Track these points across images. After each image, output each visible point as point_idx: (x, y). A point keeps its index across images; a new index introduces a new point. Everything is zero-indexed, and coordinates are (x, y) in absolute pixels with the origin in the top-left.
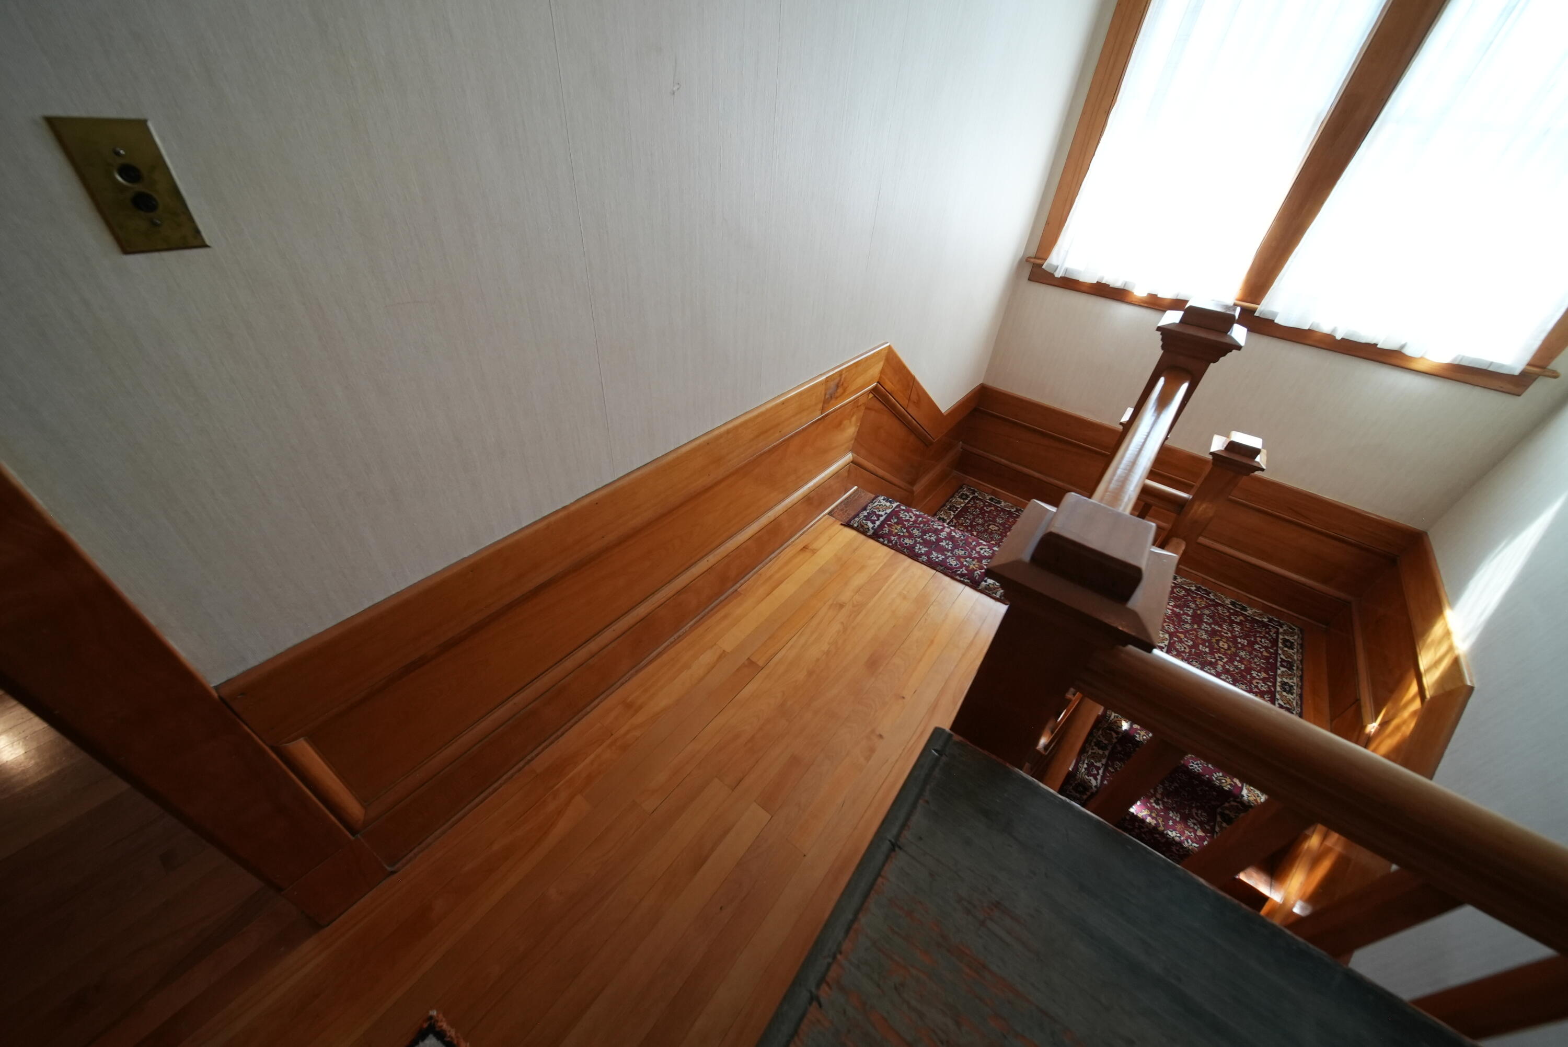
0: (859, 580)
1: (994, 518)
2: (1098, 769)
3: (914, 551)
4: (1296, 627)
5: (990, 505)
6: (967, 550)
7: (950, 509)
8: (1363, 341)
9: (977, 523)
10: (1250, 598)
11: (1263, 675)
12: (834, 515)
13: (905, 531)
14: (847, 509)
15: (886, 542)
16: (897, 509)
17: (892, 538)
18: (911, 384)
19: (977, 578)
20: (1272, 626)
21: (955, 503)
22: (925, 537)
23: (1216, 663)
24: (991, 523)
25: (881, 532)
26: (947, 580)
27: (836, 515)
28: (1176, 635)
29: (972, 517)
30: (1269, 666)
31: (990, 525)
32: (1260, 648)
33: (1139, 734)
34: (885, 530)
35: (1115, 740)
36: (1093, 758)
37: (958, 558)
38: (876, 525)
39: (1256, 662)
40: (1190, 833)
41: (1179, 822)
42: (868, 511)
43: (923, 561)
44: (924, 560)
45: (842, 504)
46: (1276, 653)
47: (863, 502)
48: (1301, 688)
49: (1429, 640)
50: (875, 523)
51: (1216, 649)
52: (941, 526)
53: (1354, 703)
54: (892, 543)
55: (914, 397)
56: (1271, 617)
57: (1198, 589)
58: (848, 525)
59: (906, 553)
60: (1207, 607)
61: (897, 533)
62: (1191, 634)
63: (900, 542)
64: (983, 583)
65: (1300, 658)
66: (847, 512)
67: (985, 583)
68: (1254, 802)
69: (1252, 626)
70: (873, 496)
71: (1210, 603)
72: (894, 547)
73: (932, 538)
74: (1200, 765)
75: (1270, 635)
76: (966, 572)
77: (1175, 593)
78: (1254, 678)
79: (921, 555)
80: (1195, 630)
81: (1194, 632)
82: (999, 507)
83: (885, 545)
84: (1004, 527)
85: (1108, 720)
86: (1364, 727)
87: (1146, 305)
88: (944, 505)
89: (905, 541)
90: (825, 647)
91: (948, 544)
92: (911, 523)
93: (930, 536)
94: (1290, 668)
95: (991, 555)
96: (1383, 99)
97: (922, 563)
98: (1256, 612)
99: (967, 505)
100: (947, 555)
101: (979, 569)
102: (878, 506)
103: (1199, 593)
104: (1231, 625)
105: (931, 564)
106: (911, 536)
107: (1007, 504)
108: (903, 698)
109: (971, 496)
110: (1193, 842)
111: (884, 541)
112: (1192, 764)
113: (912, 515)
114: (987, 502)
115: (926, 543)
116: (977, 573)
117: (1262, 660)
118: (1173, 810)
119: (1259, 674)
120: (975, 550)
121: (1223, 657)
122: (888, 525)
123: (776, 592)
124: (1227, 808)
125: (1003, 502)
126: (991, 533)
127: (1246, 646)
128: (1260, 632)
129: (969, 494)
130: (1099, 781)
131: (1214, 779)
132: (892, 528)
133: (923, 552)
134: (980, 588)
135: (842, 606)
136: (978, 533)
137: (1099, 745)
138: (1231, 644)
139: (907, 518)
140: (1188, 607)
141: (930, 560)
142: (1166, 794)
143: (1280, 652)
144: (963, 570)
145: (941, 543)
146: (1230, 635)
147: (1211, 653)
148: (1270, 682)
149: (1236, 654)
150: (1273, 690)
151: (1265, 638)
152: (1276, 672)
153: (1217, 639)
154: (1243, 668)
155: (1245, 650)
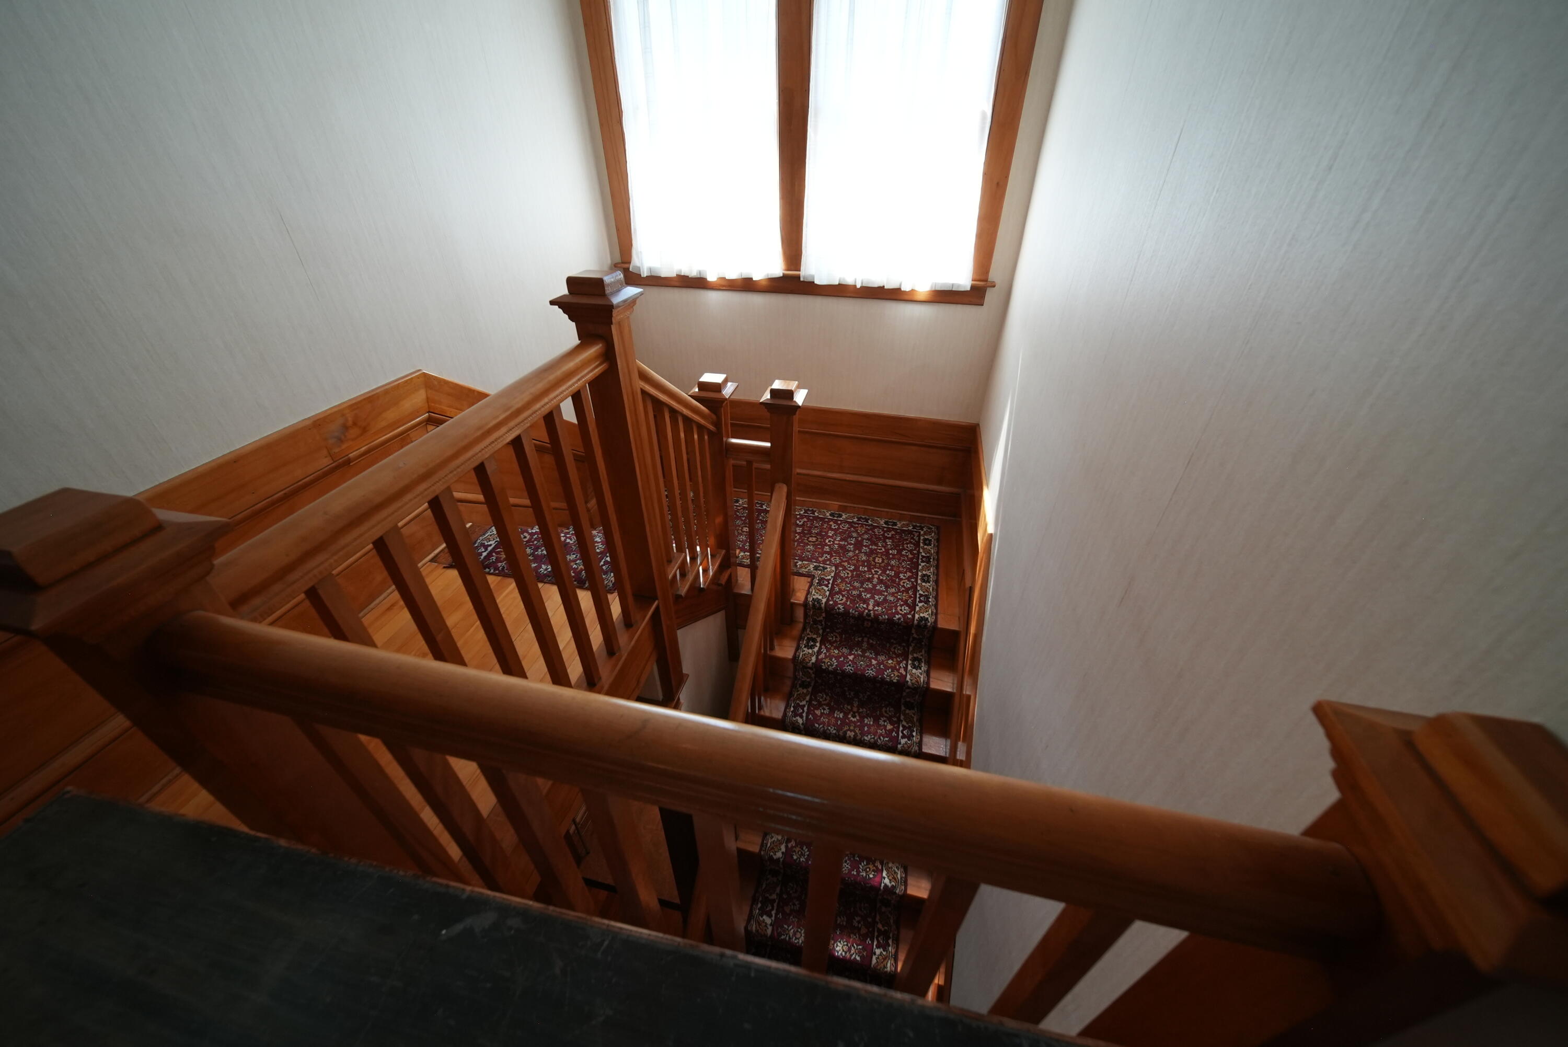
4: (933, 526)
8: (876, 286)
10: (901, 514)
11: (909, 574)
12: (438, 560)
20: (915, 531)
23: (873, 578)
28: (841, 565)
30: (913, 565)
32: (906, 553)
33: (824, 662)
34: (494, 559)
36: (798, 699)
39: (903, 566)
40: (882, 730)
46: (919, 552)
48: (936, 574)
51: (873, 565)
56: (914, 524)
57: (859, 519)
60: (866, 533)
62: (853, 560)
65: (935, 551)
68: (916, 683)
69: (901, 537)
71: (869, 528)
72: (501, 573)
74: (874, 670)
75: (914, 539)
77: (840, 529)
78: (902, 579)
80: (857, 555)
81: (855, 557)
85: (798, 660)
87: (724, 288)
94: (928, 562)
96: (806, 91)
98: (904, 524)
102: (489, 537)
104: (884, 541)
111: (490, 570)
112: (868, 672)
117: (908, 563)
118: (867, 716)
119: (905, 575)
121: (878, 570)
122: (497, 552)
127: (896, 555)
128: (907, 540)
130: (804, 718)
131: (885, 676)
137: (804, 685)
138: (884, 557)
140: (851, 537)
142: (862, 705)
143: (921, 551)
146: (883, 550)
147: (869, 570)
148: (914, 578)
149: (888, 564)
150: (915, 584)
151: (911, 543)
152: (918, 568)
153: (874, 556)
154: (893, 574)
155: (895, 559)
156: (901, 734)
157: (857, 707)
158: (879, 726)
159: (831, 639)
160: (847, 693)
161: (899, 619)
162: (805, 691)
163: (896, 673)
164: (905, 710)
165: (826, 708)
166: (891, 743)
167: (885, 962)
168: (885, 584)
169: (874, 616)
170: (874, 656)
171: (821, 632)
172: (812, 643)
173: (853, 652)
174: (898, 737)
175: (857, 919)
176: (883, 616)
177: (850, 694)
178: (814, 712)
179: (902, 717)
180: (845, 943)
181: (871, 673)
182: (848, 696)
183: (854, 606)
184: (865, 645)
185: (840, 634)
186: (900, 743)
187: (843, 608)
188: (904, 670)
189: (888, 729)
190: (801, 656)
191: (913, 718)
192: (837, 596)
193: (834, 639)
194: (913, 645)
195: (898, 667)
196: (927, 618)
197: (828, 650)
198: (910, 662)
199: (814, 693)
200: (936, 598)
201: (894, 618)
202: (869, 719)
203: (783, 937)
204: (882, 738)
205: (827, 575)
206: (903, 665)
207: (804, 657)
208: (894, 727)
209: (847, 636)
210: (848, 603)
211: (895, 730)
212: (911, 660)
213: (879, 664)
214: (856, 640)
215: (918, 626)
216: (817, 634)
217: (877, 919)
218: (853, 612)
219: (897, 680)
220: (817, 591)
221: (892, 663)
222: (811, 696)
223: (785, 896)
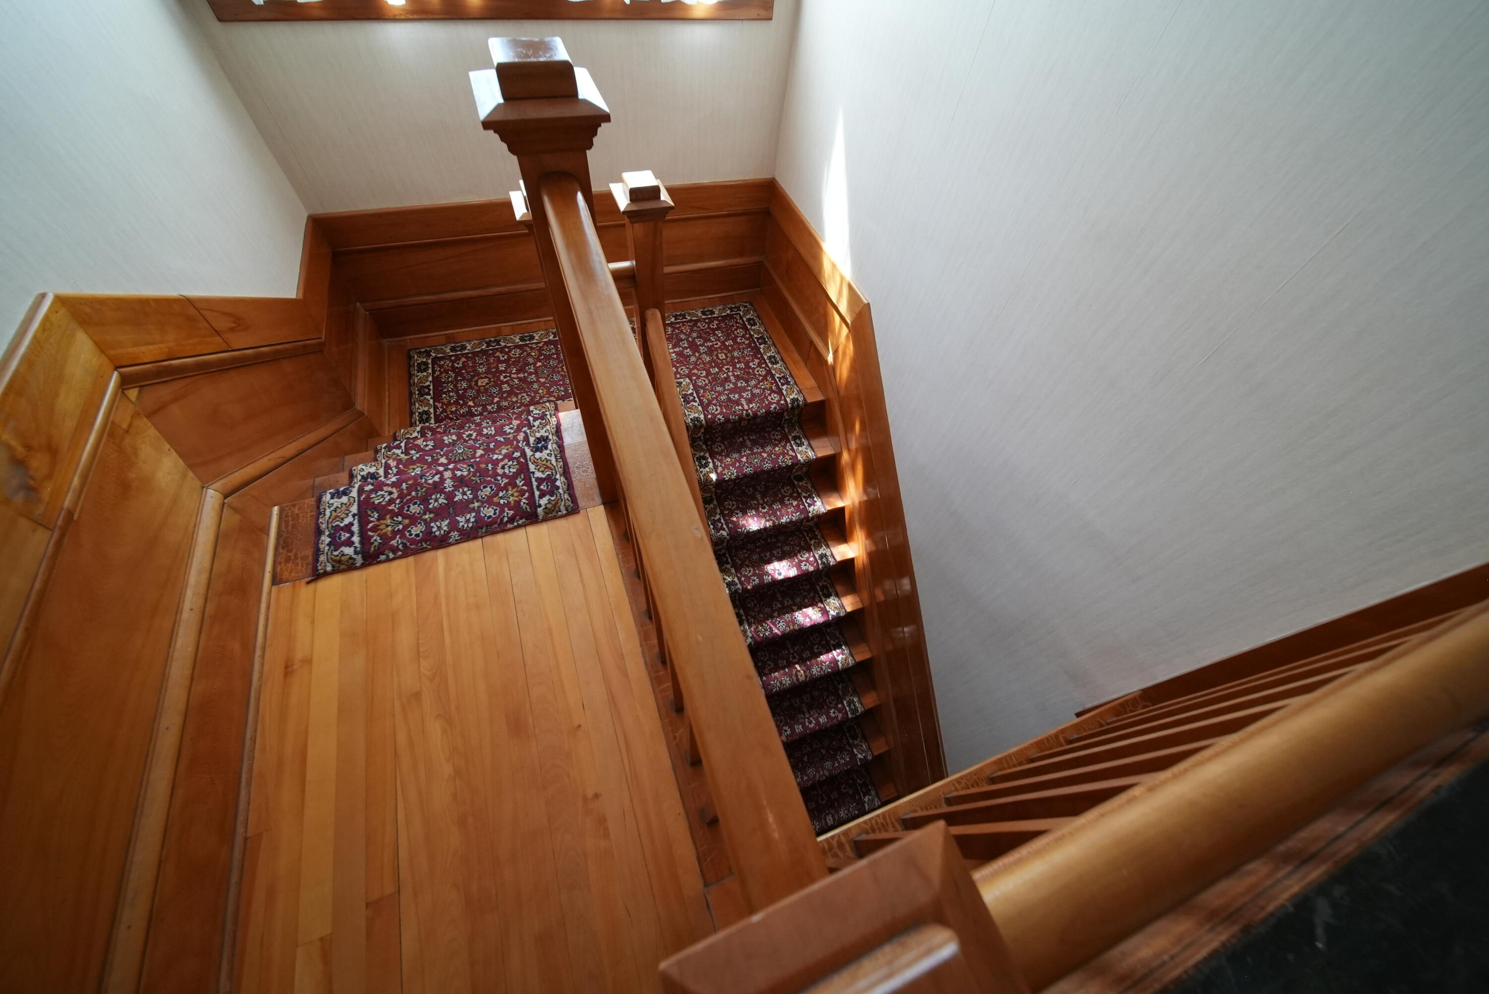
0: (405, 636)
1: (475, 371)
2: (719, 520)
3: (435, 536)
4: (746, 303)
5: (458, 358)
6: (490, 482)
7: (421, 394)
9: (463, 389)
10: (709, 299)
11: (757, 361)
12: (284, 577)
13: (400, 519)
14: (294, 551)
15: (391, 556)
16: (364, 496)
17: (394, 542)
18: (193, 311)
19: (529, 510)
20: (735, 314)
21: (421, 382)
22: (431, 506)
23: (728, 377)
24: (476, 378)
25: (372, 549)
26: (500, 537)
27: (286, 575)
28: (692, 374)
29: (452, 387)
30: (754, 351)
31: (477, 382)
32: (741, 340)
33: (725, 474)
34: (376, 540)
35: (714, 489)
37: (489, 501)
38: (357, 544)
39: (746, 354)
40: (791, 508)
41: (782, 508)
42: (327, 533)
43: (456, 540)
44: (457, 538)
45: (281, 550)
46: (751, 336)
47: (306, 520)
48: (779, 353)
49: (826, 275)
50: (353, 543)
51: (720, 363)
52: (436, 474)
53: (811, 344)
54: (399, 550)
55: (222, 324)
56: (729, 306)
58: (317, 576)
59: (429, 547)
60: (692, 331)
61: (394, 530)
62: (699, 364)
63: (409, 540)
64: (540, 510)
65: (764, 329)
66: (299, 556)
67: (541, 508)
68: (807, 458)
69: (725, 324)
70: (312, 501)
71: (691, 324)
72: (407, 552)
73: (441, 501)
74: (769, 462)
75: (739, 323)
76: (511, 512)
78: (754, 368)
79: (447, 535)
80: (699, 358)
81: (699, 361)
82: (468, 353)
83: (394, 559)
84: (491, 373)
85: (701, 482)
86: (826, 361)
88: (411, 394)
89: (414, 533)
90: (447, 770)
91: (464, 493)
92: (398, 501)
93: (436, 500)
94: (765, 342)
95: (517, 467)
97: (457, 542)
98: (719, 309)
99: (435, 375)
100: (476, 508)
101: (522, 496)
102: (333, 513)
103: (679, 321)
104: (715, 335)
105: (468, 535)
106: (414, 520)
107: (473, 343)
108: (579, 726)
109: (430, 361)
110: (796, 513)
111: (387, 555)
112: (764, 466)
113: (390, 489)
114: (453, 356)
115: (439, 513)
116: (524, 503)
117: (748, 349)
118: (774, 502)
119: (754, 363)
120: (499, 475)
121: (728, 367)
122: (372, 529)
123: (311, 775)
124: (795, 472)
125: (467, 345)
126: (486, 390)
127: (733, 344)
128: (733, 326)
129: (425, 360)
130: (726, 529)
131: (780, 463)
132: (382, 530)
133: (446, 528)
134: (541, 518)
135: (417, 696)
136: (473, 400)
138: (725, 351)
139: (387, 498)
140: (682, 340)
141: (462, 532)
142: (763, 495)
143: (752, 333)
144: (507, 513)
145: (456, 499)
146: (719, 344)
147: (721, 370)
148: (763, 363)
149: (733, 358)
150: (768, 369)
151: (738, 327)
152: (761, 352)
153: (715, 354)
154: (744, 367)
155: (735, 350)
156: (806, 505)
157: (761, 499)
158: (786, 506)
159: (717, 450)
160: (747, 491)
161: (775, 408)
162: (712, 506)
163: (788, 457)
164: (798, 484)
165: (738, 512)
166: (803, 515)
167: (847, 661)
168: (743, 379)
169: (753, 414)
170: (762, 450)
171: (704, 447)
172: (704, 462)
173: (743, 454)
174: (806, 508)
175: (816, 647)
176: (761, 411)
177: (749, 491)
178: (731, 520)
179: (800, 491)
180: (817, 667)
181: (768, 466)
182: (749, 493)
183: (731, 411)
184: (748, 443)
185: (722, 442)
186: (810, 512)
187: (722, 417)
188: (792, 452)
189: (794, 505)
190: (702, 478)
191: (808, 487)
192: (710, 408)
193: (720, 449)
194: (786, 426)
195: (786, 452)
196: (797, 398)
197: (721, 461)
198: (792, 442)
199: (720, 504)
200: (791, 375)
201: (771, 409)
202: (777, 504)
203: (774, 690)
204: (794, 514)
205: (687, 390)
206: (788, 447)
207: (705, 477)
208: (798, 501)
209: (728, 441)
210: (724, 411)
211: (800, 503)
212: (792, 440)
213: (770, 455)
214: (738, 441)
215: (793, 408)
216: (703, 450)
217: (829, 639)
218: (733, 417)
219: (791, 462)
220: (690, 410)
221: (779, 450)
222: (720, 508)
223: (760, 664)
